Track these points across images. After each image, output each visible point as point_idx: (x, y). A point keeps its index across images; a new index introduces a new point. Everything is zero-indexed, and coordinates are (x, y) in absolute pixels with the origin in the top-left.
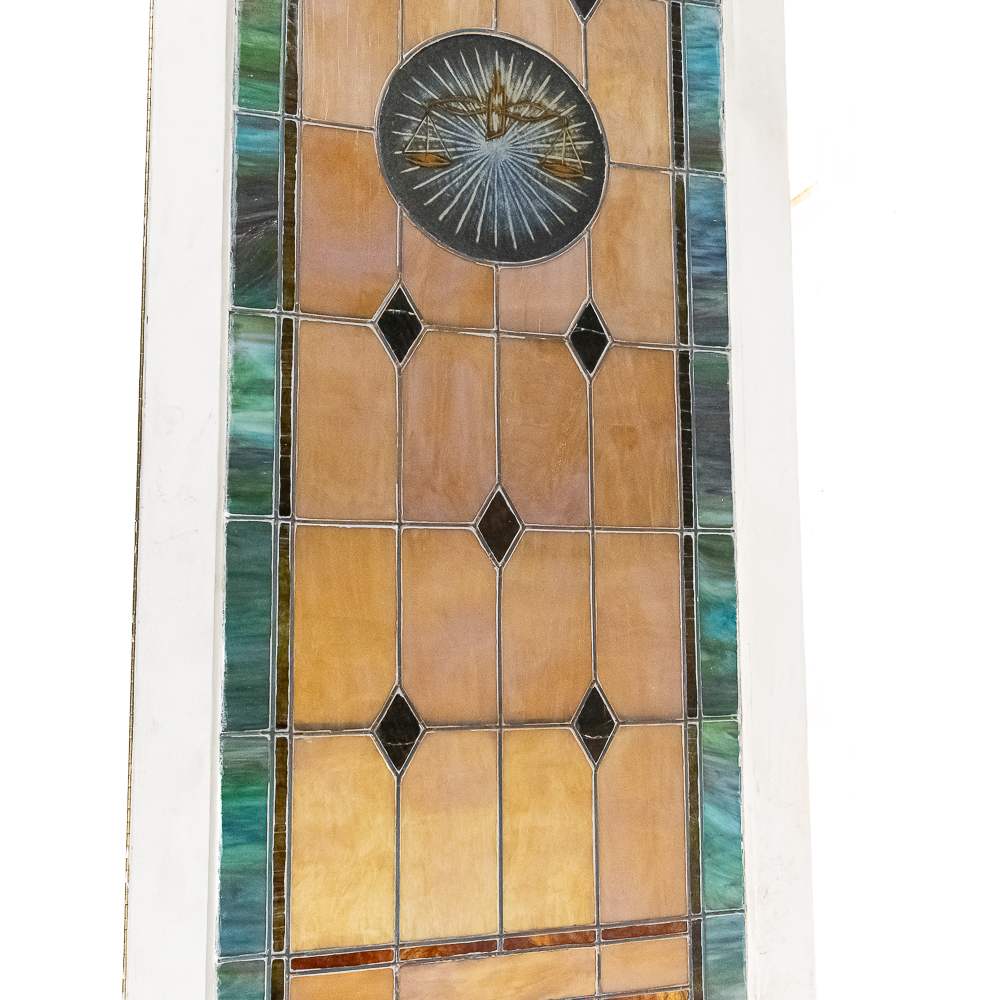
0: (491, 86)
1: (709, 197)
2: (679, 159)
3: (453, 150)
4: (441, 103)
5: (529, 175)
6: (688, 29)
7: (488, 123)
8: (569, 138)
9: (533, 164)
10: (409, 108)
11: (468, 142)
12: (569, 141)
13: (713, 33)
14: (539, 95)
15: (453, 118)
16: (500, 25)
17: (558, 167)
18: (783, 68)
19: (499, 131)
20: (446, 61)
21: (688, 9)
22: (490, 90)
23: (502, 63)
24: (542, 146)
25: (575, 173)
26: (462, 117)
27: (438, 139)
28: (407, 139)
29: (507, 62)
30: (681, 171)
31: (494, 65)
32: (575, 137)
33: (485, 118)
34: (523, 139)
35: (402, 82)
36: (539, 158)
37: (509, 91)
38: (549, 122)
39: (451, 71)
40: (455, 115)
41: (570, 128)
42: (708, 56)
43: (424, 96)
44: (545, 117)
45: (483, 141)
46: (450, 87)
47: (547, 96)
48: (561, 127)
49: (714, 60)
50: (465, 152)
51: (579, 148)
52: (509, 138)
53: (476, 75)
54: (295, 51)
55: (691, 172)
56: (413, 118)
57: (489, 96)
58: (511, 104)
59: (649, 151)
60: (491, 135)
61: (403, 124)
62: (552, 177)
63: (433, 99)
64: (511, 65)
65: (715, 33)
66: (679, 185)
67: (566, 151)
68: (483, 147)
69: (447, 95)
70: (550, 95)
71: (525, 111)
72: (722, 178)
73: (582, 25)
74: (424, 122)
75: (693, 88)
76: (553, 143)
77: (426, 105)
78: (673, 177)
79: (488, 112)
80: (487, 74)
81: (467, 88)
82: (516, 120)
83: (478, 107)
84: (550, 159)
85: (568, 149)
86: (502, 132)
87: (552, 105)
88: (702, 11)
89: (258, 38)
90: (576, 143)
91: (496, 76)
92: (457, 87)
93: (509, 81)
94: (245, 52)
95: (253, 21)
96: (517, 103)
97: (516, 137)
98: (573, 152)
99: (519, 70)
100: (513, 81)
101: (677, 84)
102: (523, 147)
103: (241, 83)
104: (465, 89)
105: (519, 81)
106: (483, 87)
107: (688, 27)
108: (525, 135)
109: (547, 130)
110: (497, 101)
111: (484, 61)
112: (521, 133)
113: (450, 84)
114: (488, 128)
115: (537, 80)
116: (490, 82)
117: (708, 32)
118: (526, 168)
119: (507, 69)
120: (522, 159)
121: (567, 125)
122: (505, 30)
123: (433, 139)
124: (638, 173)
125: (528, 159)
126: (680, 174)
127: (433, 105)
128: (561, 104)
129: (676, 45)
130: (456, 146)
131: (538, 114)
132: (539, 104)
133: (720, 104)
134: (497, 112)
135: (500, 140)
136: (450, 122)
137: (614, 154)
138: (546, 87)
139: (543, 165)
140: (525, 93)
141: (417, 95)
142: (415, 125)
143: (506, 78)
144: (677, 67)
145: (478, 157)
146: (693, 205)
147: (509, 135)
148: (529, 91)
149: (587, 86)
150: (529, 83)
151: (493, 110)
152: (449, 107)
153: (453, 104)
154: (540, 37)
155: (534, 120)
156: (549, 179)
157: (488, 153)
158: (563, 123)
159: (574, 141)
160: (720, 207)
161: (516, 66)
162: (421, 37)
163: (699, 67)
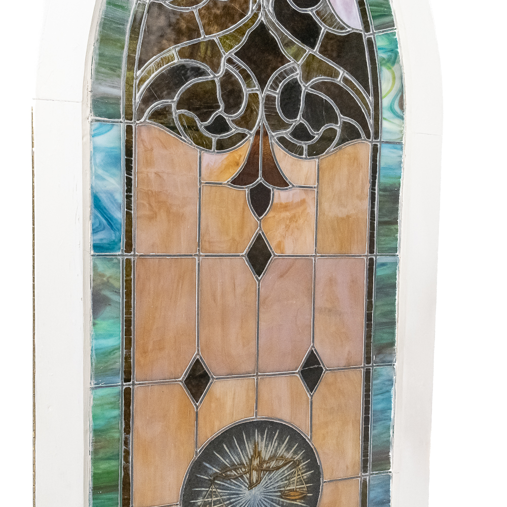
0: (252, 454)
1: (381, 487)
2: (365, 469)
3: (228, 502)
4: (221, 474)
5: (274, 504)
6: (375, 383)
7: (250, 479)
8: (300, 473)
9: (277, 496)
10: (201, 483)
11: (238, 494)
12: (299, 475)
13: (390, 383)
14: (282, 451)
15: (228, 482)
16: (259, 413)
17: (292, 493)
18: (431, 400)
19: (257, 481)
20: (225, 446)
21: (375, 371)
22: (252, 456)
23: (259, 436)
24: (283, 483)
25: (303, 493)
26: (234, 479)
27: (219, 498)
28: (199, 504)
29: (262, 435)
30: (366, 476)
31: (255, 439)
32: (303, 471)
33: (248, 475)
34: (271, 482)
35: (197, 467)
36: (280, 491)
37: (263, 454)
38: (287, 466)
39: (228, 451)
40: (229, 479)
41: (300, 466)
42: (386, 398)
43: (211, 472)
44: (285, 465)
45: (247, 492)
46: (226, 462)
47: (286, 450)
48: (295, 467)
49: (389, 400)
50: (236, 501)
51: (305, 477)
52: (263, 485)
53: (243, 449)
54: (128, 466)
55: (371, 474)
56: (203, 489)
57: (251, 461)
58: (264, 461)
59: (347, 468)
60: (251, 486)
61: (197, 495)
62: (288, 501)
63: (216, 473)
64: (265, 436)
65: (391, 382)
66: (364, 485)
67: (297, 482)
68: (247, 494)
69: (224, 468)
70: (288, 449)
71: (273, 464)
72: (390, 474)
73: (310, 398)
74: (210, 490)
75: (375, 421)
76: (289, 479)
77: (212, 478)
78: (361, 481)
79: (250, 472)
80: (250, 446)
81: (237, 460)
82: (267, 471)
83: (244, 470)
84: (287, 490)
85: (299, 480)
86: (258, 482)
87: (289, 455)
88: (384, 370)
89: (104, 466)
90: (303, 475)
91: (256, 446)
92: (231, 461)
93: (264, 447)
94: (96, 477)
95: (101, 455)
96: (269, 460)
97: (267, 482)
98: (301, 481)
99: (270, 438)
100: (267, 446)
101: (366, 420)
102: (271, 487)
103: (93, 499)
104: (235, 460)
105: (270, 445)
106: (247, 456)
107: (375, 382)
108: (273, 479)
109: (286, 472)
110: (256, 462)
111: (248, 437)
112: (270, 479)
113: (227, 460)
114: (250, 482)
115: (281, 440)
116: (251, 451)
117: (387, 383)
118: (272, 500)
119: (262, 440)
120: (270, 496)
121: (298, 465)
122: (262, 416)
123: (216, 499)
124: (340, 484)
125: (274, 494)
126: (365, 477)
127: (216, 476)
128: (295, 453)
129: (367, 396)
130: (229, 499)
131: (281, 463)
132: (282, 457)
133: (391, 427)
134: (256, 470)
135: (257, 488)
136: (227, 485)
137: (326, 476)
138: (287, 444)
139: (284, 495)
140: (273, 452)
141: (206, 473)
142: (204, 493)
143: (262, 446)
144: (367, 410)
145: (243, 502)
146: (372, 495)
147: (263, 482)
148: (276, 450)
149: (311, 437)
150: (276, 444)
151: (253, 470)
152: (227, 476)
153: (228, 473)
154: (284, 413)
155: (278, 468)
156: (286, 503)
157: (250, 497)
158: (296, 464)
159: (302, 474)
160: (388, 491)
161: (268, 436)
162: (209, 435)
163: (380, 407)
